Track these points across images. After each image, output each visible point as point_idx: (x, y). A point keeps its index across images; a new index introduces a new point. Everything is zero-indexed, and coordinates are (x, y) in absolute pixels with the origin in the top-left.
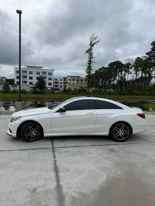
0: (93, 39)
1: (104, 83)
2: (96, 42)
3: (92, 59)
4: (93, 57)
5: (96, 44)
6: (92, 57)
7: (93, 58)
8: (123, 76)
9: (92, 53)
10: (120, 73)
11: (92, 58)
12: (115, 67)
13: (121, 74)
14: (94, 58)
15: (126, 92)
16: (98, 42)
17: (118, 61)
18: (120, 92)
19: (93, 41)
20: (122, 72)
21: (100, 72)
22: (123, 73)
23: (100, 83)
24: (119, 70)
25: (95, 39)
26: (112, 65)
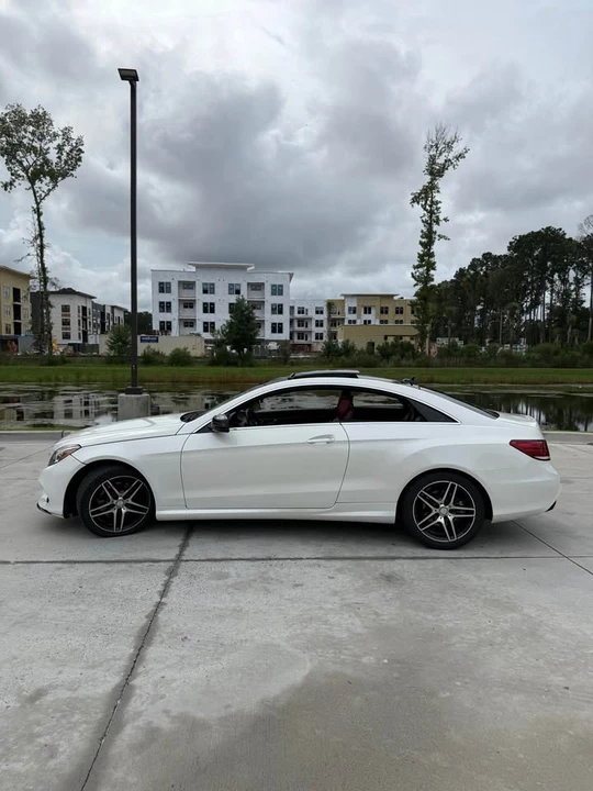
0: (441, 146)
1: (494, 317)
2: (450, 157)
3: (435, 227)
4: (441, 218)
5: (451, 168)
6: (437, 217)
7: (442, 223)
8: (573, 287)
9: (437, 203)
10: (556, 276)
11: (438, 224)
12: (536, 253)
13: (564, 281)
14: (446, 220)
15: (578, 354)
16: (461, 156)
17: (548, 228)
18: (556, 353)
19: (440, 154)
20: (563, 271)
21: (477, 273)
22: (572, 274)
23: (477, 318)
24: (554, 264)
25: (449, 146)
26: (523, 245)
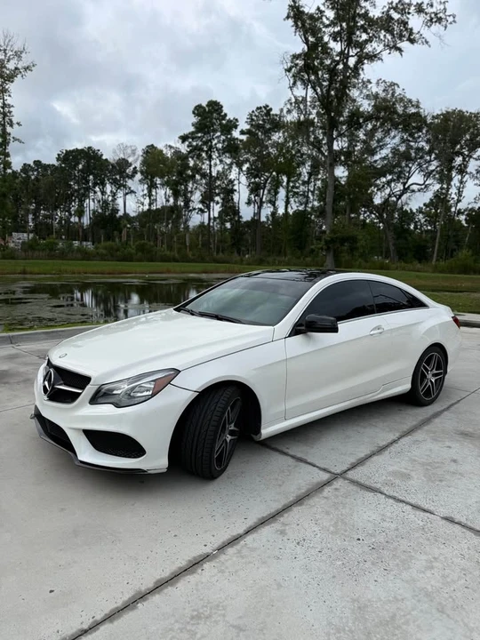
0: (9, 53)
2: (19, 66)
3: (9, 129)
4: (15, 121)
5: (19, 76)
6: (11, 120)
7: (16, 126)
8: (110, 198)
9: (10, 106)
10: (97, 189)
11: (11, 126)
12: (80, 166)
13: (103, 193)
14: (18, 124)
15: (134, 251)
16: (27, 68)
17: (90, 148)
18: (118, 250)
19: (8, 61)
20: (103, 184)
22: (108, 188)
24: (95, 178)
25: (18, 55)
26: (70, 157)
